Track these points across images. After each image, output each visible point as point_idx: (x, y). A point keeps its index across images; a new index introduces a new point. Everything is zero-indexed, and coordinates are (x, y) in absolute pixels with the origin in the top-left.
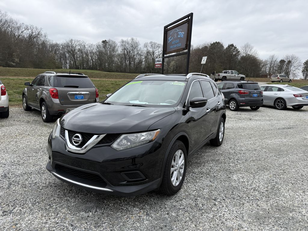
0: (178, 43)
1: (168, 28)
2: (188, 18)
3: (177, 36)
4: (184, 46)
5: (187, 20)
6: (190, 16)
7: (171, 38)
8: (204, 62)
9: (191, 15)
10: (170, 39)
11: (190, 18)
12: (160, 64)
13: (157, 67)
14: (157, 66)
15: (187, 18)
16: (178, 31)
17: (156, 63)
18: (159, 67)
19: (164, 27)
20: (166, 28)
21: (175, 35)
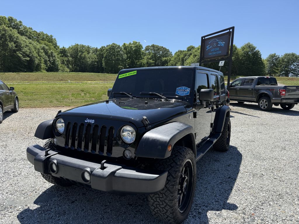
0: (218, 51)
1: (206, 38)
2: (230, 30)
4: (226, 54)
5: (228, 32)
7: (209, 47)
8: (222, 64)
9: (233, 28)
10: (208, 47)
16: (218, 41)
19: (202, 37)
20: (204, 38)
21: (215, 44)
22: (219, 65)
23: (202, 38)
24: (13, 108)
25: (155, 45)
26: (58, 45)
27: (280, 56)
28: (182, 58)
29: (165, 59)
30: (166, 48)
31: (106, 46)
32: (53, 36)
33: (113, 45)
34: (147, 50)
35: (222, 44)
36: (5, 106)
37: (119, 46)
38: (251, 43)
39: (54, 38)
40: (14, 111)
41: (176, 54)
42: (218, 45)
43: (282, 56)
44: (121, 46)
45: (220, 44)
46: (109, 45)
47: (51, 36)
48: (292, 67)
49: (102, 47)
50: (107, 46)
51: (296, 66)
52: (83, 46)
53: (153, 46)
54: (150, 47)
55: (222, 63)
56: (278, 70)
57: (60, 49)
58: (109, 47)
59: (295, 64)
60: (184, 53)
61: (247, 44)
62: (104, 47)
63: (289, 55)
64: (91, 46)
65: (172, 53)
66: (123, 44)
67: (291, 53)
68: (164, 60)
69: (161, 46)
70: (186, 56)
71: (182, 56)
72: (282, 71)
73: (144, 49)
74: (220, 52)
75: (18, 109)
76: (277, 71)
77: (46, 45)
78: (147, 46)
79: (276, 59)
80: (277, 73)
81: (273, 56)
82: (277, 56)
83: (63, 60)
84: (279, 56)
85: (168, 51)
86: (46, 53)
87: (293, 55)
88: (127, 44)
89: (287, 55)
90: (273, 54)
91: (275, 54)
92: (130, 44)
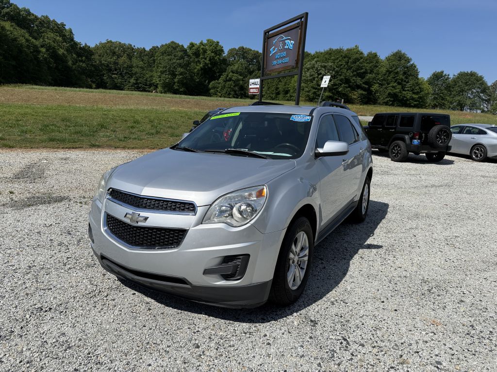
0: (284, 57)
2: (301, 20)
3: (283, 46)
6: (303, 17)
7: (274, 49)
8: (326, 85)
9: (306, 16)
10: (272, 51)
11: (303, 20)
14: (252, 91)
15: (299, 20)
16: (285, 38)
17: (250, 87)
18: (255, 92)
19: (264, 31)
20: (267, 34)
22: (322, 86)
25: (245, 47)
27: (451, 76)
31: (159, 47)
34: (232, 57)
37: (182, 46)
38: (403, 52)
43: (454, 75)
44: (186, 47)
45: (288, 45)
48: (469, 95)
52: (121, 46)
53: (241, 49)
54: (237, 51)
55: (325, 82)
57: (80, 49)
58: (164, 49)
61: (397, 53)
62: (157, 47)
63: (465, 74)
64: (134, 46)
67: (469, 72)
73: (226, 54)
74: (287, 60)
78: (230, 48)
79: (444, 81)
81: (438, 77)
82: (446, 75)
84: (449, 75)
87: (472, 74)
88: (196, 44)
89: (462, 75)
90: (438, 73)
91: (442, 72)
92: (201, 43)
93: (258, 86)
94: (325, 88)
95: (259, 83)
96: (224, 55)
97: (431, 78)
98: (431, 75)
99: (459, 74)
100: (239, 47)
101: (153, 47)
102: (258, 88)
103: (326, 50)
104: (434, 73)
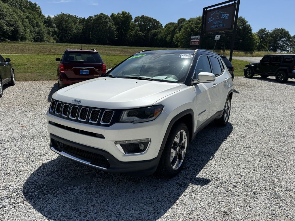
0: (221, 24)
1: (208, 9)
2: (235, 1)
3: (220, 17)
5: (233, 4)
7: (212, 19)
10: (210, 20)
12: (197, 41)
13: (194, 44)
14: (192, 43)
16: (221, 13)
17: (191, 41)
18: (196, 44)
20: (206, 10)
21: (218, 17)
22: (215, 39)
23: (204, 9)
24: (10, 81)
25: (145, 16)
26: (43, 14)
28: (172, 31)
29: (156, 31)
30: (156, 20)
31: (93, 17)
32: (37, 4)
33: (101, 15)
34: (137, 22)
35: (226, 16)
36: (3, 79)
37: (108, 16)
39: (38, 6)
40: (11, 84)
41: (166, 26)
42: (222, 18)
43: (271, 31)
45: (224, 17)
46: (97, 15)
47: (35, 4)
48: (280, 43)
49: (90, 17)
50: (95, 16)
51: (284, 42)
52: (69, 16)
53: (143, 17)
54: (140, 18)
55: (217, 37)
56: (266, 45)
57: (45, 19)
58: (96, 17)
59: (283, 40)
60: (175, 25)
62: (92, 17)
63: (278, 30)
64: (78, 17)
65: (163, 25)
66: (111, 15)
68: (154, 32)
69: (152, 17)
70: (176, 28)
71: (172, 29)
72: (270, 47)
73: (133, 20)
74: (223, 25)
75: (15, 82)
76: (266, 47)
77: (30, 14)
78: (136, 17)
79: (266, 35)
80: (265, 48)
81: (262, 31)
82: (267, 31)
83: (49, 31)
84: (269, 31)
85: (158, 23)
86: (31, 23)
87: (282, 30)
88: (115, 14)
89: (276, 31)
90: (263, 29)
91: (265, 29)
92: (119, 14)
93: (199, 40)
94: (218, 40)
95: (199, 38)
96: (132, 21)
97: (258, 32)
98: (258, 31)
99: (274, 30)
100: (141, 15)
101: (89, 17)
102: (198, 41)
103: (197, 17)
104: (260, 30)
